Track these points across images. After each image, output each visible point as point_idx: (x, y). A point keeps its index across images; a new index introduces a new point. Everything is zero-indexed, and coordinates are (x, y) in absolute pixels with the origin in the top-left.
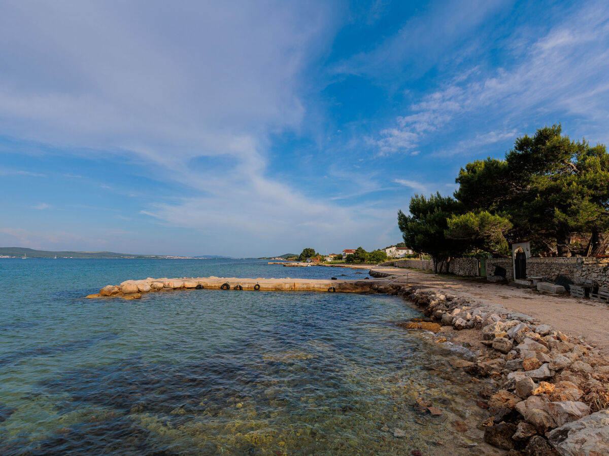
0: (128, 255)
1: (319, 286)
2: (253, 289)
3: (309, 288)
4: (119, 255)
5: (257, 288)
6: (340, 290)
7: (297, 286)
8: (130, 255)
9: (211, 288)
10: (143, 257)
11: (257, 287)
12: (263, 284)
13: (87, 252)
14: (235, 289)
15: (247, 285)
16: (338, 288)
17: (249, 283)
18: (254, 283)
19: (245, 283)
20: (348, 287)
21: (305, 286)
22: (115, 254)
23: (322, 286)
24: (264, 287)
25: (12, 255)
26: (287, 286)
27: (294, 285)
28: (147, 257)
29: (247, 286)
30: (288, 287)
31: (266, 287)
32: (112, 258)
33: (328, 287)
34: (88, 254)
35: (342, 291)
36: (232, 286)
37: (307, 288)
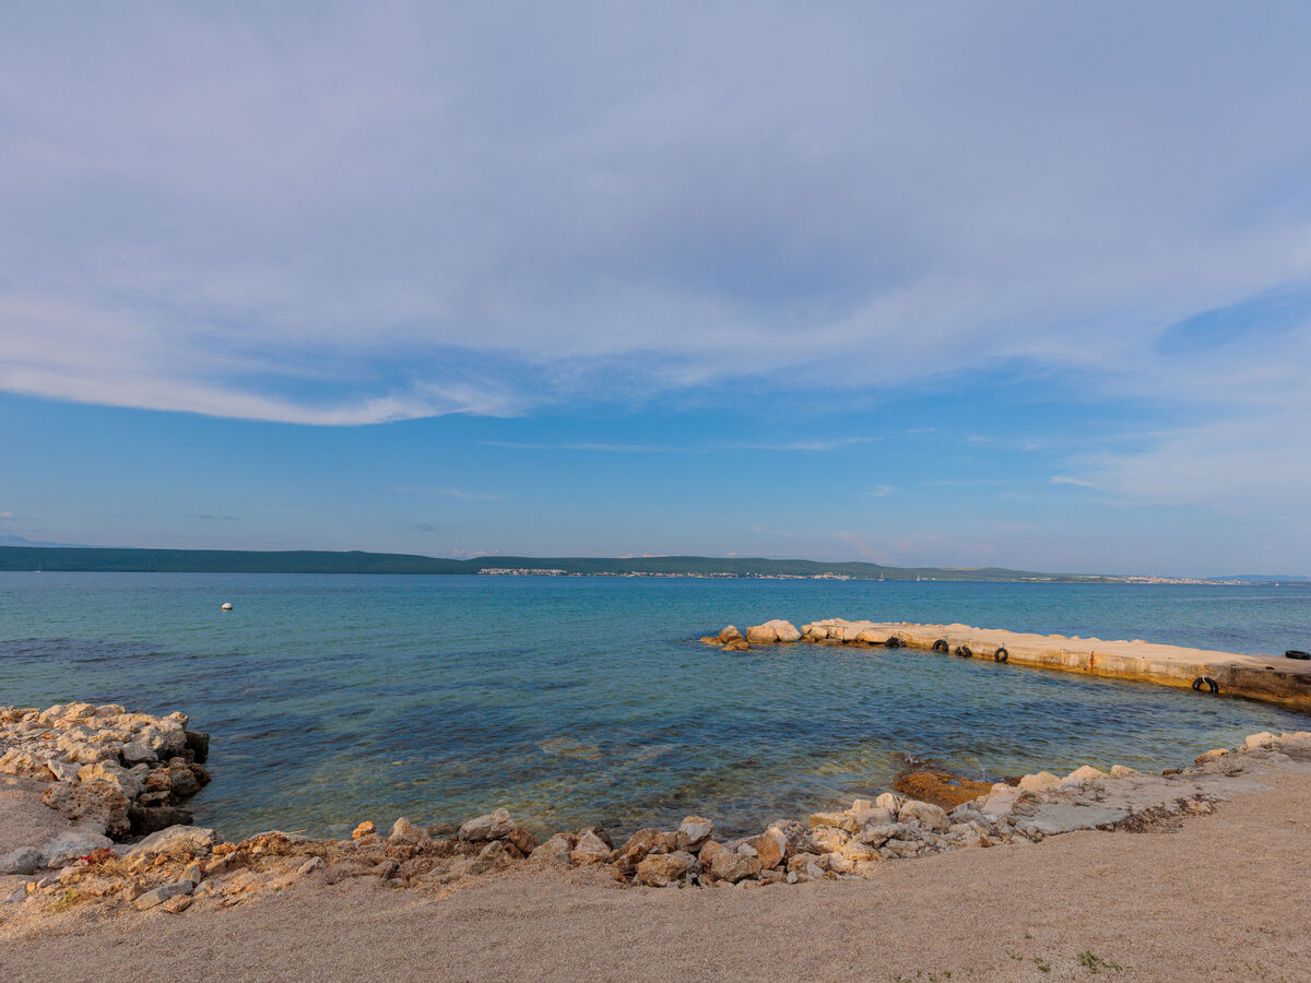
0: (1037, 575)
1: (1163, 669)
2: (994, 658)
3: (1134, 673)
4: (1019, 574)
5: (1001, 657)
6: (1235, 691)
7: (1099, 662)
8: (1043, 575)
9: (918, 646)
10: (1069, 579)
11: (1002, 654)
12: (1015, 648)
13: (960, 568)
14: (958, 653)
15: (983, 647)
16: (1225, 681)
17: (985, 644)
18: (996, 645)
19: (978, 644)
20: (1264, 683)
21: (1122, 666)
22: (1010, 571)
23: (1173, 671)
24: (1017, 656)
25: (852, 574)
26: (1073, 660)
27: (1092, 660)
28: (1080, 577)
29: (980, 651)
30: (1076, 663)
31: (1022, 657)
32: (1005, 580)
33: (1193, 677)
34: (961, 572)
35: (1244, 693)
36: (952, 647)
37: (1126, 672)
